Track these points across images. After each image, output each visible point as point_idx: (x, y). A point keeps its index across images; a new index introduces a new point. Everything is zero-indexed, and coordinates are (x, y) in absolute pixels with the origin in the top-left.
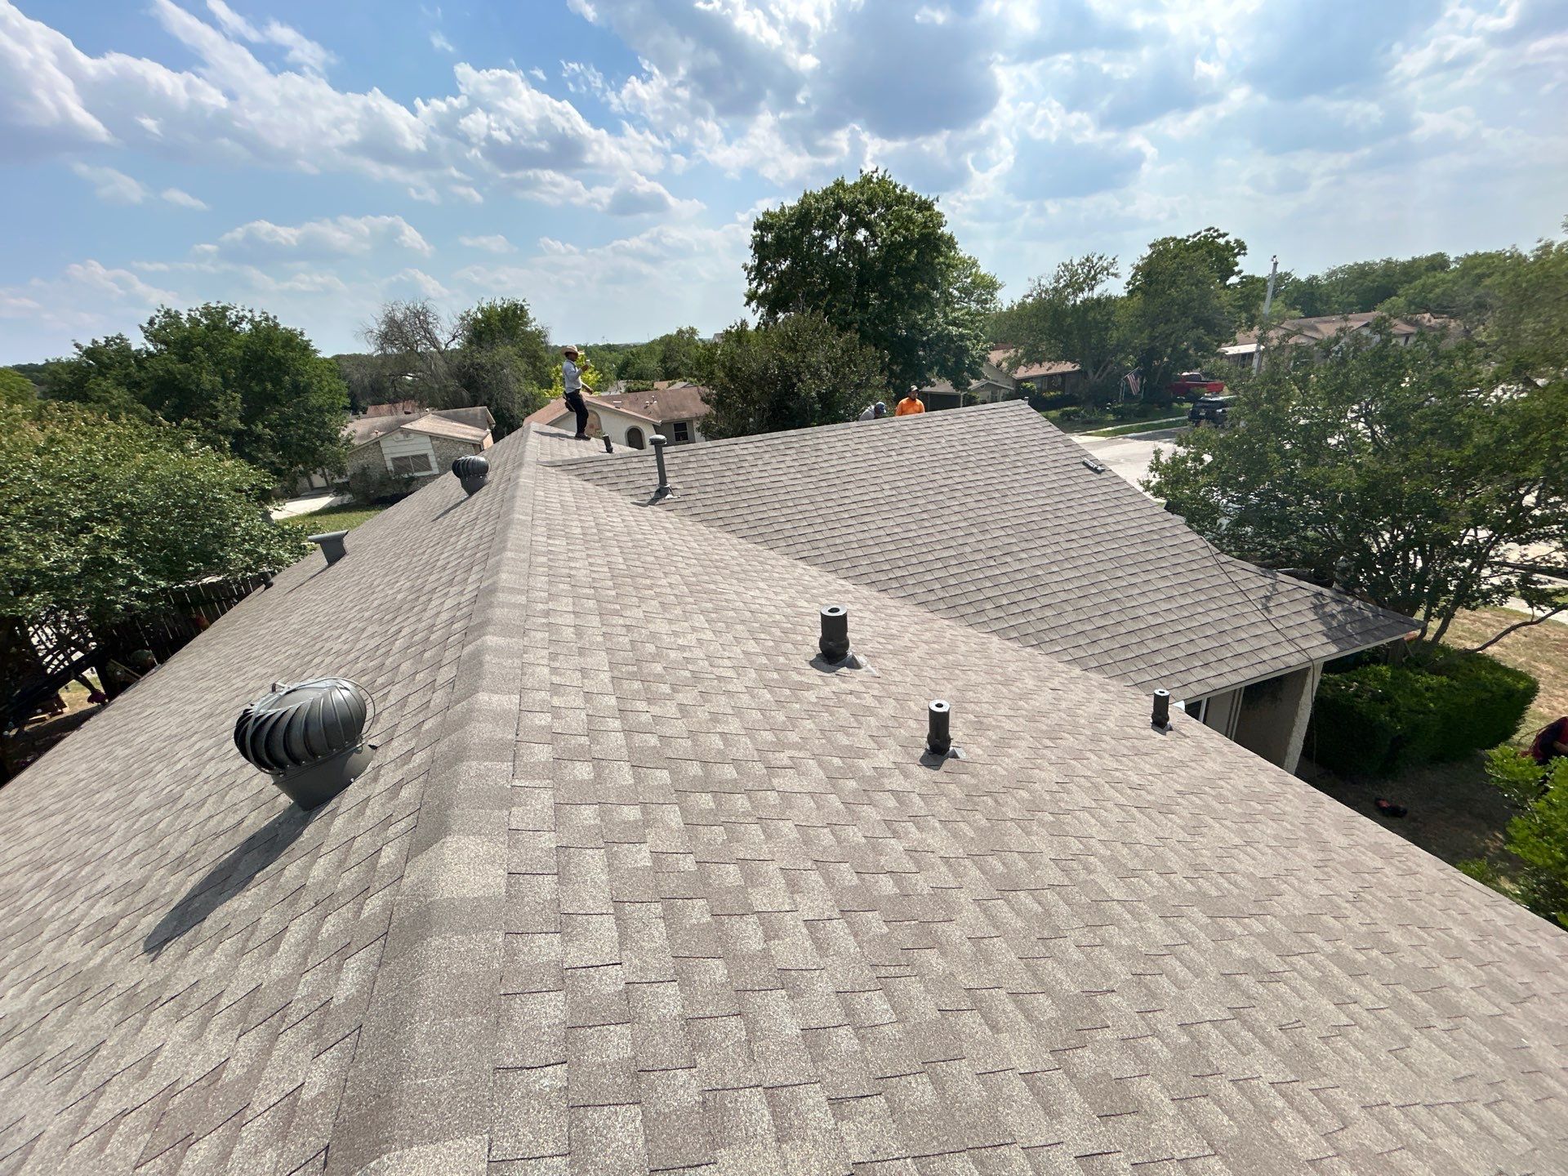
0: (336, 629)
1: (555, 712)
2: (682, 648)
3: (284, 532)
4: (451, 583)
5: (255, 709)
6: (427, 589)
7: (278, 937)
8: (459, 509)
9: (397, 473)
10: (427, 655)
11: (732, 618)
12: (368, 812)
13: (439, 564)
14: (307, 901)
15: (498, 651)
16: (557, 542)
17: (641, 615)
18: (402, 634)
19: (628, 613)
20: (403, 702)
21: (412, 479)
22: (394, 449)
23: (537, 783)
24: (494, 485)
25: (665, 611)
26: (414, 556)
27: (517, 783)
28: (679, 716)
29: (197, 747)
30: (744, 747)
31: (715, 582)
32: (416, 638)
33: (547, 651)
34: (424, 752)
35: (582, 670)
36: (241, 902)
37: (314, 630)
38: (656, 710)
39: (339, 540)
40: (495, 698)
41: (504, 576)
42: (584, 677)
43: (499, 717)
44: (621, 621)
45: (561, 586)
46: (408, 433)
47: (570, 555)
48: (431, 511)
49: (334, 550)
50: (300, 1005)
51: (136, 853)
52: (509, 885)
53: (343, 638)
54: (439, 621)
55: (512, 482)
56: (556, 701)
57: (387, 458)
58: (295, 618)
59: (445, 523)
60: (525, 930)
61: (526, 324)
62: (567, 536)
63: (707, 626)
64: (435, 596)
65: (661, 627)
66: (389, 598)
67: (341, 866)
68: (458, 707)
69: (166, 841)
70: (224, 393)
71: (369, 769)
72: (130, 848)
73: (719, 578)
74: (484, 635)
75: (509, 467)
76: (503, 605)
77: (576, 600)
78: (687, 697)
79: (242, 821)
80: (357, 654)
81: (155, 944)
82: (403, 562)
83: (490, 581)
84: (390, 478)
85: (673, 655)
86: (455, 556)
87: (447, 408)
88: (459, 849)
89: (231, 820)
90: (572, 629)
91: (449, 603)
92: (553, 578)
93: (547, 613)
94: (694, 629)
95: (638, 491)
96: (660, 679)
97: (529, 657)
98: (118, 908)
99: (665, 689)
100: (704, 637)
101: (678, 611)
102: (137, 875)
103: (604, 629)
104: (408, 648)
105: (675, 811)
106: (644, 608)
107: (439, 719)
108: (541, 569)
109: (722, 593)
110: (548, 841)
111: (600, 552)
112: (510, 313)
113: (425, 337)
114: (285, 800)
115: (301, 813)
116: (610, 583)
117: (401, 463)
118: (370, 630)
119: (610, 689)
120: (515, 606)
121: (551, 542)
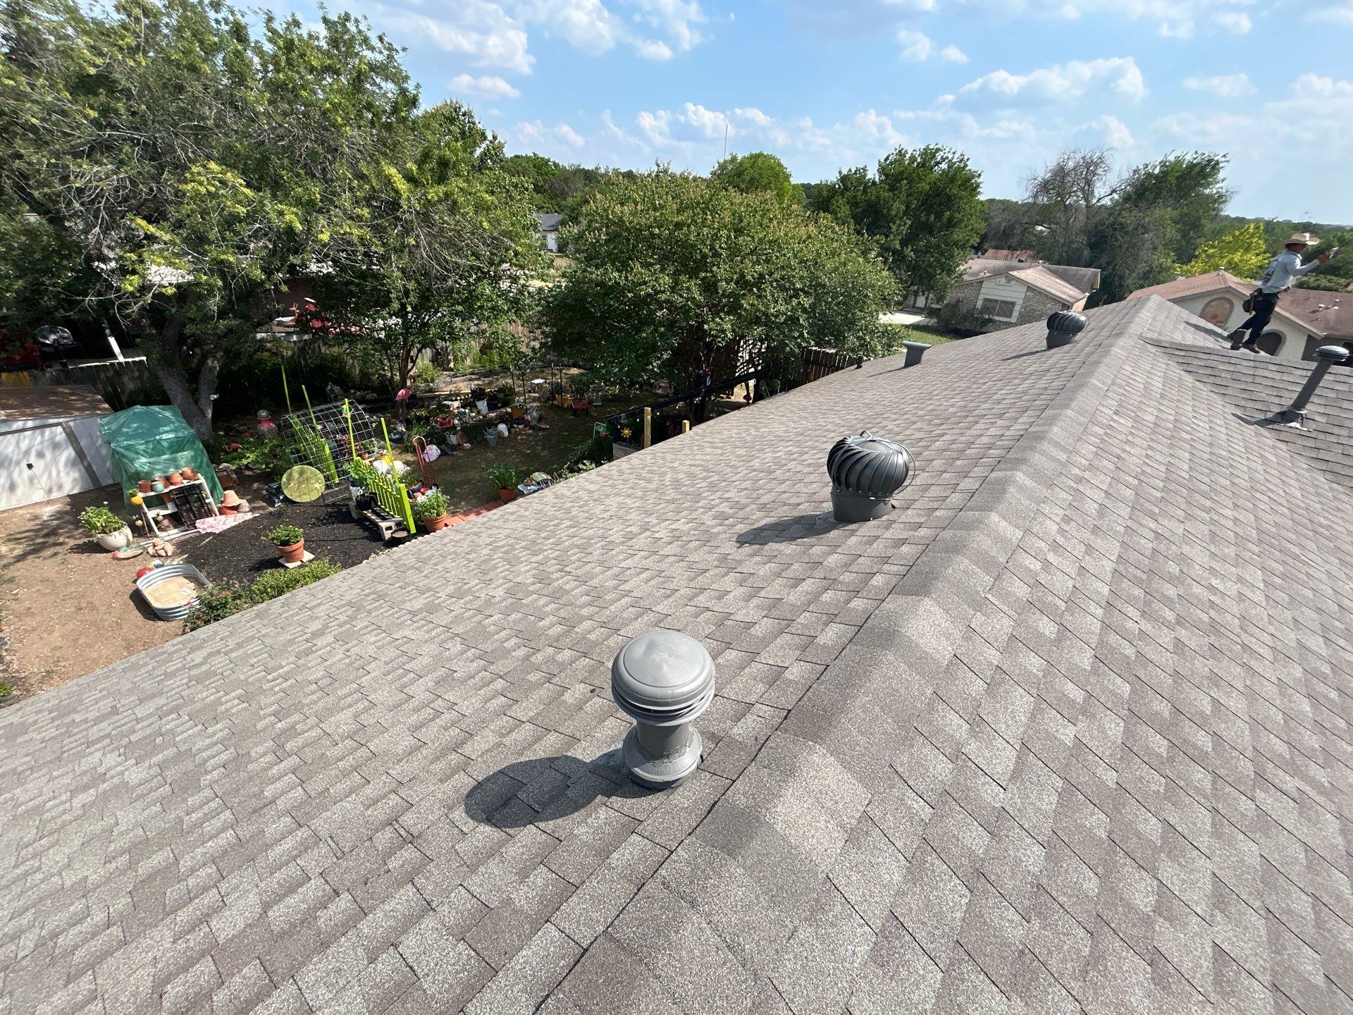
0: (895, 413)
1: (1047, 565)
2: (1212, 588)
3: (886, 331)
4: (1001, 416)
5: (849, 441)
6: (977, 412)
7: (799, 581)
8: (1033, 357)
9: (981, 312)
10: (959, 462)
11: (1304, 597)
12: (875, 545)
13: (996, 397)
14: (820, 573)
15: (1022, 489)
16: (1122, 421)
17: (1180, 531)
18: (944, 438)
19: (1166, 522)
20: (926, 487)
21: (990, 321)
22: (994, 291)
23: (1005, 608)
24: (1079, 346)
25: (1212, 541)
26: (974, 383)
27: (989, 596)
28: (1171, 648)
29: (790, 448)
30: (1239, 732)
31: (1303, 547)
32: (954, 446)
33: (1064, 512)
34: (929, 530)
35: (1088, 546)
36: (787, 548)
37: (879, 409)
38: (1147, 627)
39: (921, 350)
40: (1004, 523)
41: (1055, 429)
42: (1086, 553)
43: (1000, 540)
44: (1153, 525)
45: (1106, 462)
46: (1011, 279)
47: (1130, 438)
48: (1004, 352)
49: (914, 357)
50: (799, 626)
51: (746, 489)
52: (951, 662)
53: (897, 422)
54: (978, 441)
55: (1102, 348)
56: (1051, 557)
57: (981, 297)
58: (868, 395)
59: (1013, 366)
60: (947, 701)
61: (1208, 185)
62: (1136, 419)
63: (1261, 585)
64: (982, 421)
65: (1199, 555)
66: (943, 408)
67: (847, 566)
68: (970, 513)
69: (760, 491)
70: (901, 219)
71: (884, 518)
72: (743, 486)
73: (1313, 546)
74: (1016, 470)
75: (1105, 333)
76: (1043, 453)
77: (1114, 483)
78: (1192, 640)
79: (799, 504)
80: (904, 438)
81: (742, 540)
82: (963, 385)
83: (1040, 429)
84: (973, 315)
85: (1197, 589)
86: (1013, 396)
87: (1059, 263)
88: (930, 611)
89: (794, 500)
90: (1096, 506)
91: (993, 431)
92: (1101, 451)
93: (1080, 480)
94: (1240, 580)
95: (1250, 404)
96: (1167, 602)
97: (1046, 508)
98: (731, 511)
99: (1169, 615)
100: (1250, 595)
101: (1230, 551)
102: (744, 501)
103: (1129, 523)
104: (945, 450)
105: (1118, 724)
106: (1188, 526)
107: (950, 513)
108: (1094, 439)
109: (1304, 563)
110: (993, 656)
111: (1166, 450)
112: (1197, 169)
113: (1082, 190)
114: (828, 506)
115: (832, 520)
116: (1161, 484)
117: (990, 305)
118: (918, 425)
119: (1108, 578)
120: (1053, 459)
121: (1114, 417)
